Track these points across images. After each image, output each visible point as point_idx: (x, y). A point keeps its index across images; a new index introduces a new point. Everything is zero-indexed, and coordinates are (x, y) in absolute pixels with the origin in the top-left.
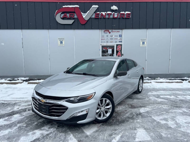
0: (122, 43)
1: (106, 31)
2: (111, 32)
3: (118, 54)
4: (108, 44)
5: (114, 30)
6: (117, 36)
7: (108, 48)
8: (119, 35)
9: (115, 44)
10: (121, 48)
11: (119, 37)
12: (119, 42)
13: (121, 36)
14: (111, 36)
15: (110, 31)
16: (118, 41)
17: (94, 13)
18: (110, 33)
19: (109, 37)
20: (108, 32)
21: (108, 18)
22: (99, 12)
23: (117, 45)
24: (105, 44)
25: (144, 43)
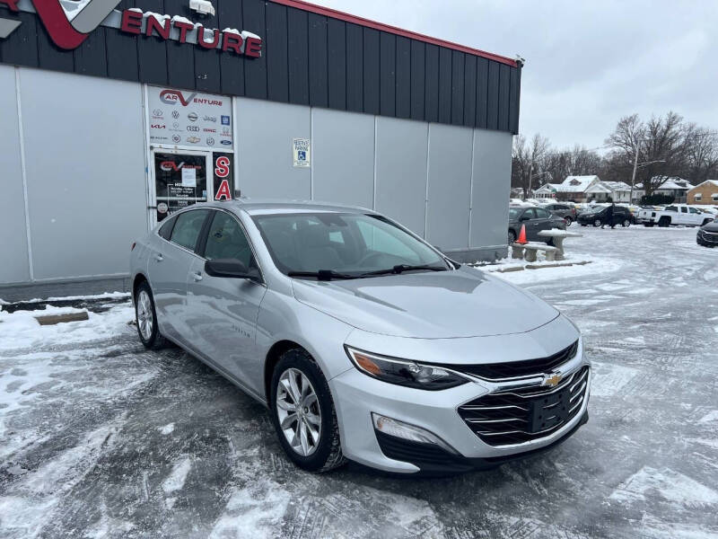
0: (233, 148)
1: (171, 95)
2: (190, 99)
3: (221, 192)
4: (179, 147)
5: (199, 96)
6: (214, 120)
7: (182, 163)
8: (222, 117)
9: (206, 151)
10: (232, 167)
11: (222, 123)
12: (222, 142)
13: (227, 120)
14: (189, 117)
15: (186, 95)
16: (218, 138)
17: (117, 8)
18: (185, 104)
19: (184, 122)
20: (178, 100)
21: (177, 43)
22: (139, 10)
23: (216, 155)
24: (169, 148)
25: (304, 154)
